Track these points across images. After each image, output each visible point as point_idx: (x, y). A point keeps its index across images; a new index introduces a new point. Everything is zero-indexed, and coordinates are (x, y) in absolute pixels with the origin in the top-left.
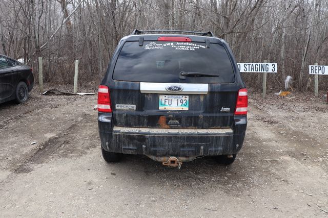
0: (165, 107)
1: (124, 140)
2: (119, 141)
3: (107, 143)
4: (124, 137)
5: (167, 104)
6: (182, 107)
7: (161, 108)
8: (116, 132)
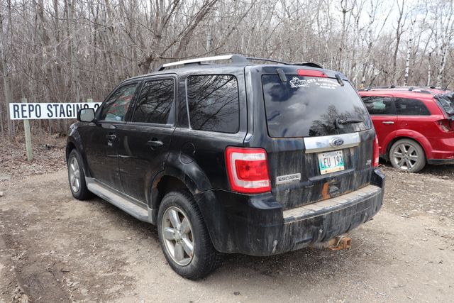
0: (327, 170)
1: (299, 230)
2: (293, 234)
3: (276, 243)
4: (299, 226)
5: (327, 165)
6: (339, 167)
7: (323, 172)
8: (289, 220)
